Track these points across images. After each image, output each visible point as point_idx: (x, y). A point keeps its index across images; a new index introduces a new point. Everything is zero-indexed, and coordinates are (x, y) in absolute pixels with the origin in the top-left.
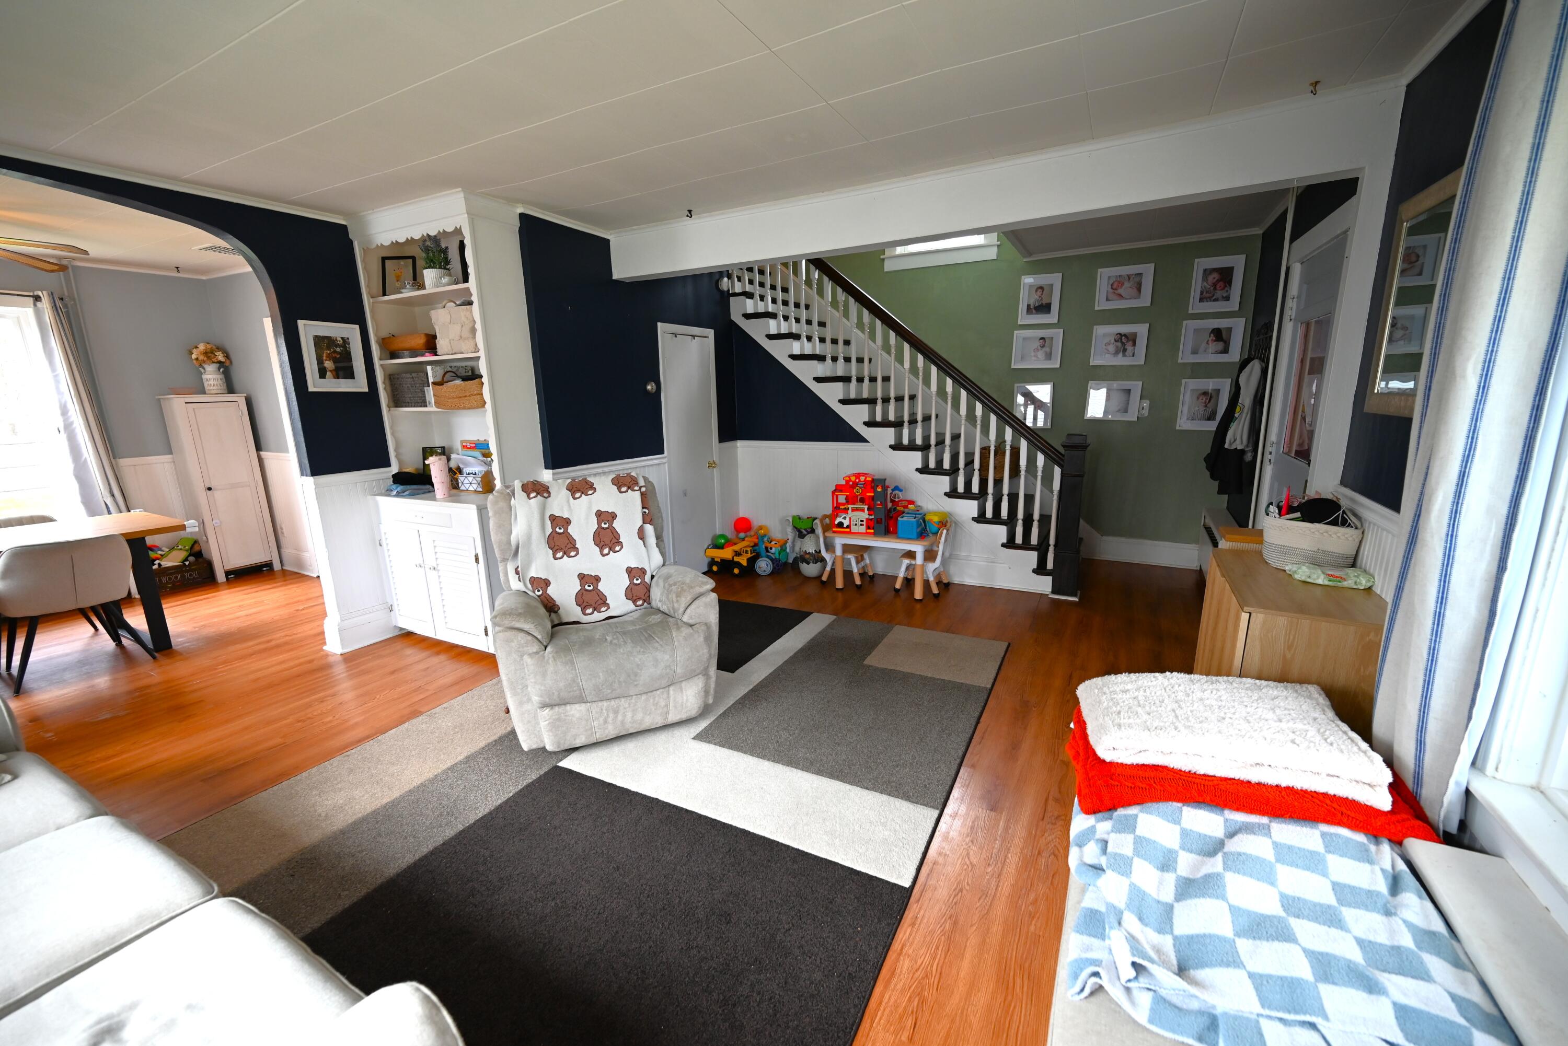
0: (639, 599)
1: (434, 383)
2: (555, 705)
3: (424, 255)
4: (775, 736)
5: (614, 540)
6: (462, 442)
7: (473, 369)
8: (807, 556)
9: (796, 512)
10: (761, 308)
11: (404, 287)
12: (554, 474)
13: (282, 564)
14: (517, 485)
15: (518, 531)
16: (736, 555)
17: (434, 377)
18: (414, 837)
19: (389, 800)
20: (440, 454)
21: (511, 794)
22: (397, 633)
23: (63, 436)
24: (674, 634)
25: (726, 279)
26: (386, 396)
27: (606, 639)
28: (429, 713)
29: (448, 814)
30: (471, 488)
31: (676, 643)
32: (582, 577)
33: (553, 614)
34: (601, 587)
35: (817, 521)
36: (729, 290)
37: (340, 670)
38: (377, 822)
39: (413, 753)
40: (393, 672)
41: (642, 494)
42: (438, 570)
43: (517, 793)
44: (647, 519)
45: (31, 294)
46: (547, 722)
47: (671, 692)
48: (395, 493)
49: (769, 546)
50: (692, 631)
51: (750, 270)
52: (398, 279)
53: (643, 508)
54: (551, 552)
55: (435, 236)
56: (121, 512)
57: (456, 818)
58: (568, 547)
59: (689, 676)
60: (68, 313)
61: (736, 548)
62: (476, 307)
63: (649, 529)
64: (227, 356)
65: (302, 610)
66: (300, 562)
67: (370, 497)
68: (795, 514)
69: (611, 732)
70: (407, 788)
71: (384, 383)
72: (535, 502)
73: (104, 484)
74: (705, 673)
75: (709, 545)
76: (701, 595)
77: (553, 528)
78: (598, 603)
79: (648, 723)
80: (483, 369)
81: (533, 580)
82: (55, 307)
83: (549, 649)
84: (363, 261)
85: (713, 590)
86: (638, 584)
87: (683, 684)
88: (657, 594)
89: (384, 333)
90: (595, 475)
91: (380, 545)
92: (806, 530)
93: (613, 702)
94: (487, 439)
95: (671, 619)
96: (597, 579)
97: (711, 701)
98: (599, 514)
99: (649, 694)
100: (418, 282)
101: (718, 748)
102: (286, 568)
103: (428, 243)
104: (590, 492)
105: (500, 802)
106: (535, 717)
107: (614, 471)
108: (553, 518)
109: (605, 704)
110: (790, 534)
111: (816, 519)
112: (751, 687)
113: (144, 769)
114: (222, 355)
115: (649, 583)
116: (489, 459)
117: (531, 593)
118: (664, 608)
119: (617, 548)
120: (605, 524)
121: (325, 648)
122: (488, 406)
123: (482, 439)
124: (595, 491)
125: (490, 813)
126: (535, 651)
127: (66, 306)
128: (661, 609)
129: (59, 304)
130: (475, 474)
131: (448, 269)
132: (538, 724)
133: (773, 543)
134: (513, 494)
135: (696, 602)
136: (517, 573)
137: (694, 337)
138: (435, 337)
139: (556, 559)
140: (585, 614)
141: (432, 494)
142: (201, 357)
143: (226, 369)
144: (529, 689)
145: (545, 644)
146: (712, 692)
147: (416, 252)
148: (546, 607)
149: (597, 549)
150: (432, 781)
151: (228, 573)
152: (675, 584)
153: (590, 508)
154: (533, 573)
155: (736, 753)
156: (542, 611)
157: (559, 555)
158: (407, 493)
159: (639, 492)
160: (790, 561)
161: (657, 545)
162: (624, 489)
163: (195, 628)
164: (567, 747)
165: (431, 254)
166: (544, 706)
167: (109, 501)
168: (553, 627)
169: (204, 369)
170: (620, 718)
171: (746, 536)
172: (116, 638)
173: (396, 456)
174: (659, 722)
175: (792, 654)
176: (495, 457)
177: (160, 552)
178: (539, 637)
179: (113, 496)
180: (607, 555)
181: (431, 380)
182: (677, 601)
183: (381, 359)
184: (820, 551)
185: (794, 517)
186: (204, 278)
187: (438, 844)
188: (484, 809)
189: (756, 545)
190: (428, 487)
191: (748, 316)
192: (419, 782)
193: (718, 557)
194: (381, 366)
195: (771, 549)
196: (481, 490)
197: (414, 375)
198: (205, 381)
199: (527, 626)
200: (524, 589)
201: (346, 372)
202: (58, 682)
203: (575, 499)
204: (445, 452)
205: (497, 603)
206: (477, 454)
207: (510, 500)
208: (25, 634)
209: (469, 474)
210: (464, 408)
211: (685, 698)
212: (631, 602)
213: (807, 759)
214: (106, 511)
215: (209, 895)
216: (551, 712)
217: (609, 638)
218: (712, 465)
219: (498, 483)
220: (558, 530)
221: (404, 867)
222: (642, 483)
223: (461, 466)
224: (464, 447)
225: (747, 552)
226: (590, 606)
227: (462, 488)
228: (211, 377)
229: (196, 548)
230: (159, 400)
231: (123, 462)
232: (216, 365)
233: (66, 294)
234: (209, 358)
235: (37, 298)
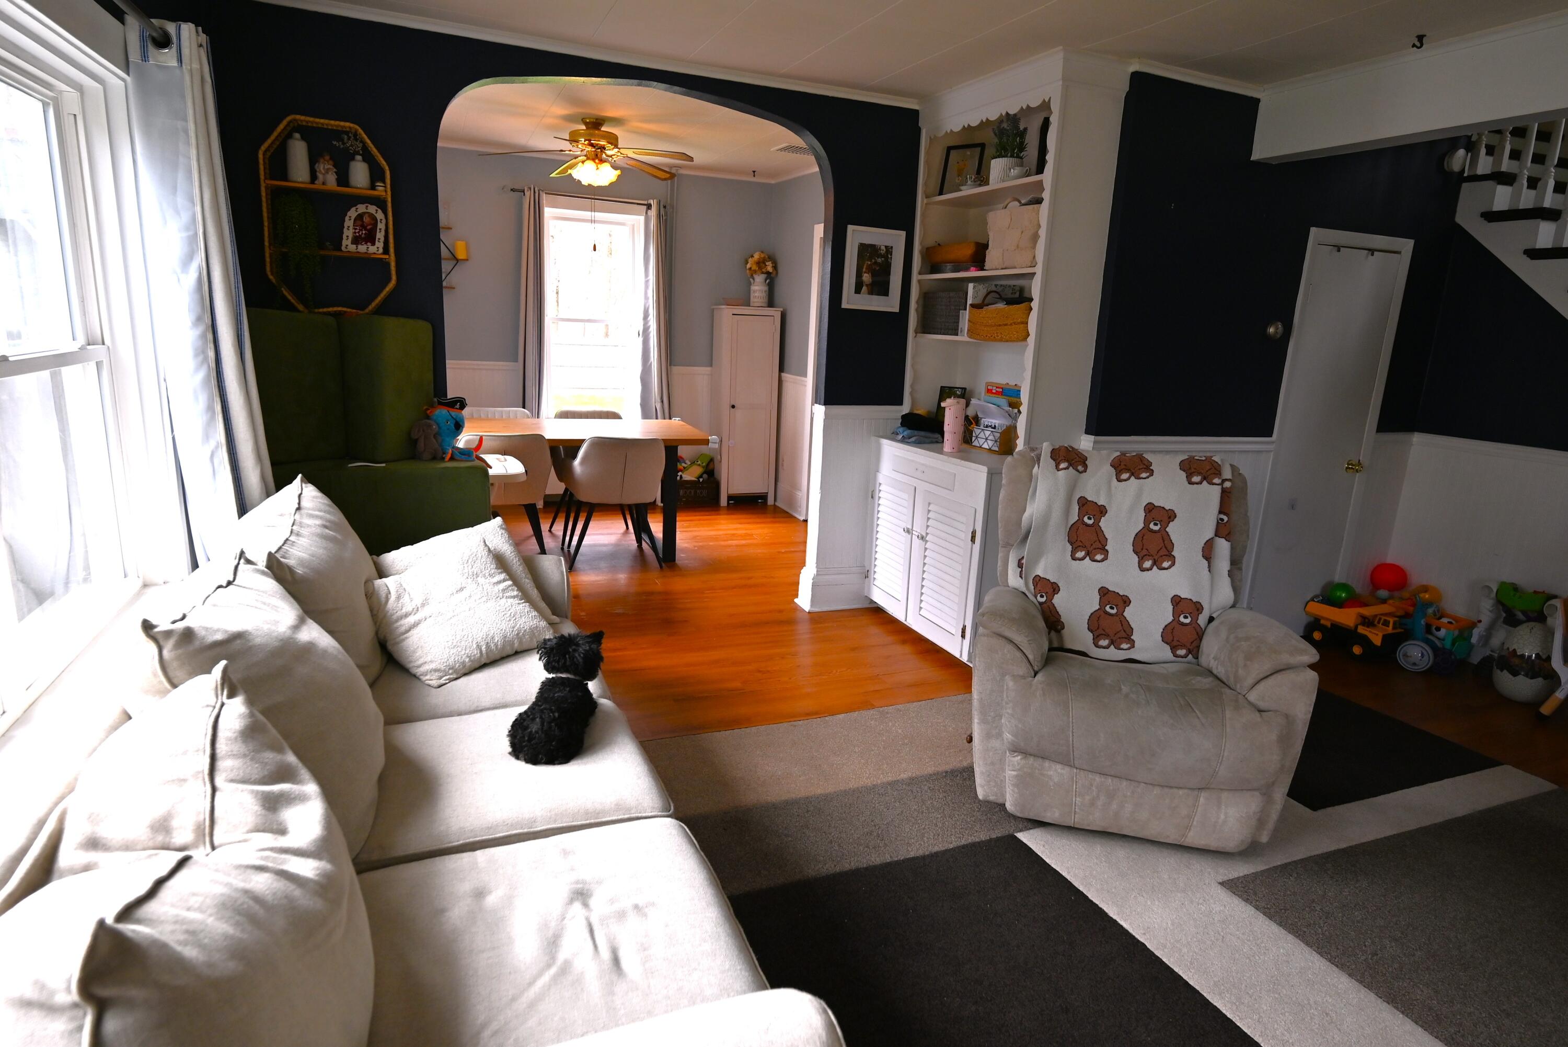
0: (1182, 646)
1: (972, 306)
2: (1031, 755)
3: (996, 140)
4: (1373, 943)
5: (1164, 552)
6: (988, 384)
7: (1022, 290)
8: (1516, 661)
9: (1509, 575)
10: (1527, 199)
11: (964, 183)
12: (1095, 442)
13: (775, 500)
14: (1046, 448)
15: (1034, 510)
16: (1363, 624)
17: (974, 297)
18: (839, 845)
19: (823, 792)
20: (959, 397)
21: (951, 846)
22: (867, 605)
23: (641, 339)
24: (1228, 714)
25: (1461, 152)
26: (916, 320)
27: (1120, 689)
28: (881, 709)
29: (878, 836)
30: (985, 446)
31: (1228, 730)
32: (1104, 593)
33: (1053, 633)
34: (1128, 613)
35: (1557, 603)
36: (1463, 171)
37: (803, 629)
38: (808, 811)
39: (856, 749)
40: (853, 649)
41: (1224, 492)
42: (927, 541)
43: (958, 847)
44: (1222, 530)
45: (646, 203)
46: (1014, 773)
47: (1202, 799)
48: (900, 437)
49: (1435, 623)
50: (1259, 719)
51: (1520, 132)
52: (960, 173)
53: (1220, 512)
54: (1069, 548)
55: (1015, 115)
56: (664, 419)
57: (886, 845)
58: (1094, 546)
59: (1239, 786)
60: (666, 220)
61: (1367, 611)
62: (1045, 207)
63: (1223, 547)
64: (775, 267)
65: (783, 553)
66: (792, 500)
67: (873, 438)
68: (1507, 578)
69: (1096, 820)
70: (842, 787)
71: (917, 302)
72: (1064, 475)
73: (658, 388)
74: (1266, 792)
75: (1316, 596)
76: (1288, 668)
77: (1081, 516)
78: (1119, 635)
79: (1153, 830)
80: (1036, 291)
81: (1038, 580)
82: (659, 215)
83: (1039, 677)
84: (927, 153)
85: (1312, 667)
86: (1186, 625)
87: (1225, 795)
88: (1211, 648)
89: (930, 242)
90: (1153, 452)
91: (872, 497)
92: (1524, 613)
93: (1110, 780)
94: (1019, 384)
95: (1228, 691)
96: (1126, 601)
97: (1264, 839)
98: (1150, 509)
99: (1166, 790)
100: (982, 177)
101: (1261, 917)
102: (778, 504)
103: (1005, 125)
104: (1144, 475)
105: (936, 849)
106: (1002, 761)
107: (1183, 452)
108: (1083, 503)
109: (1098, 779)
110: (1486, 611)
111: (1555, 597)
112: (1343, 845)
113: (636, 670)
114: (771, 265)
115: (1203, 626)
116: (1016, 411)
117: (1031, 597)
118: (1220, 671)
119: (1166, 564)
120: (1156, 524)
121: (796, 600)
122: (1031, 340)
123: (1012, 383)
124: (1152, 474)
125: (923, 858)
126: (1021, 673)
127: (666, 214)
128: (1215, 672)
129: (662, 212)
130: (995, 428)
131: (1021, 158)
132: (1004, 770)
133: (1445, 620)
134: (1039, 459)
135: (1278, 677)
136: (1020, 565)
137: (1372, 251)
138: (986, 246)
139: (1074, 559)
140: (1097, 646)
141: (939, 445)
142: (755, 267)
143: (771, 281)
144: (1003, 721)
145: (1036, 668)
146: (1271, 825)
147: (990, 138)
148: (1046, 620)
149: (1135, 559)
150: (872, 789)
151: (730, 498)
152: (1247, 639)
153: (1139, 496)
154: (1040, 571)
155: (1290, 937)
156: (1041, 624)
157: (1080, 554)
158: (913, 439)
159: (1220, 487)
160: (1475, 659)
161: (1230, 574)
162: (1196, 479)
163: (695, 547)
164: (1032, 816)
165: (1005, 139)
166: (1016, 750)
167: (659, 406)
168: (1051, 649)
169: (754, 279)
170: (1114, 806)
171: (1391, 597)
172: (639, 540)
173: (911, 394)
174: (1172, 837)
175: (1440, 819)
176: (1024, 408)
177: (684, 465)
178: (1031, 657)
179: (662, 402)
180: (1148, 570)
181: (969, 302)
182: (1245, 665)
183: (920, 273)
184: (1549, 659)
185: (1503, 585)
186: (773, 182)
187: (861, 866)
188: (918, 850)
189: (1407, 615)
190: (938, 436)
191: (1491, 216)
192: (855, 786)
193: (1327, 619)
194: (919, 281)
195: (1438, 629)
196: (997, 449)
197: (952, 294)
198: (752, 292)
199: (1019, 639)
200: (1024, 589)
201: (880, 287)
202: (596, 568)
203: (1119, 480)
204: (964, 395)
205: (987, 598)
206: (1003, 401)
207: (1033, 468)
208: (584, 519)
209: (987, 426)
210: (1001, 340)
211: (1222, 817)
212: (1168, 648)
213: (1430, 1009)
214: (655, 417)
215: (666, 812)
216: (1023, 762)
217: (1125, 689)
218: (1354, 467)
219: (1020, 444)
220: (1086, 519)
221: (823, 875)
222: (1227, 473)
223: (980, 415)
224: (989, 391)
225: (1386, 623)
226: (1106, 636)
227: (976, 443)
228: (758, 288)
229: (711, 467)
230: (713, 309)
231: (676, 370)
232: (764, 276)
233: (669, 202)
234: (760, 268)
235: (649, 207)
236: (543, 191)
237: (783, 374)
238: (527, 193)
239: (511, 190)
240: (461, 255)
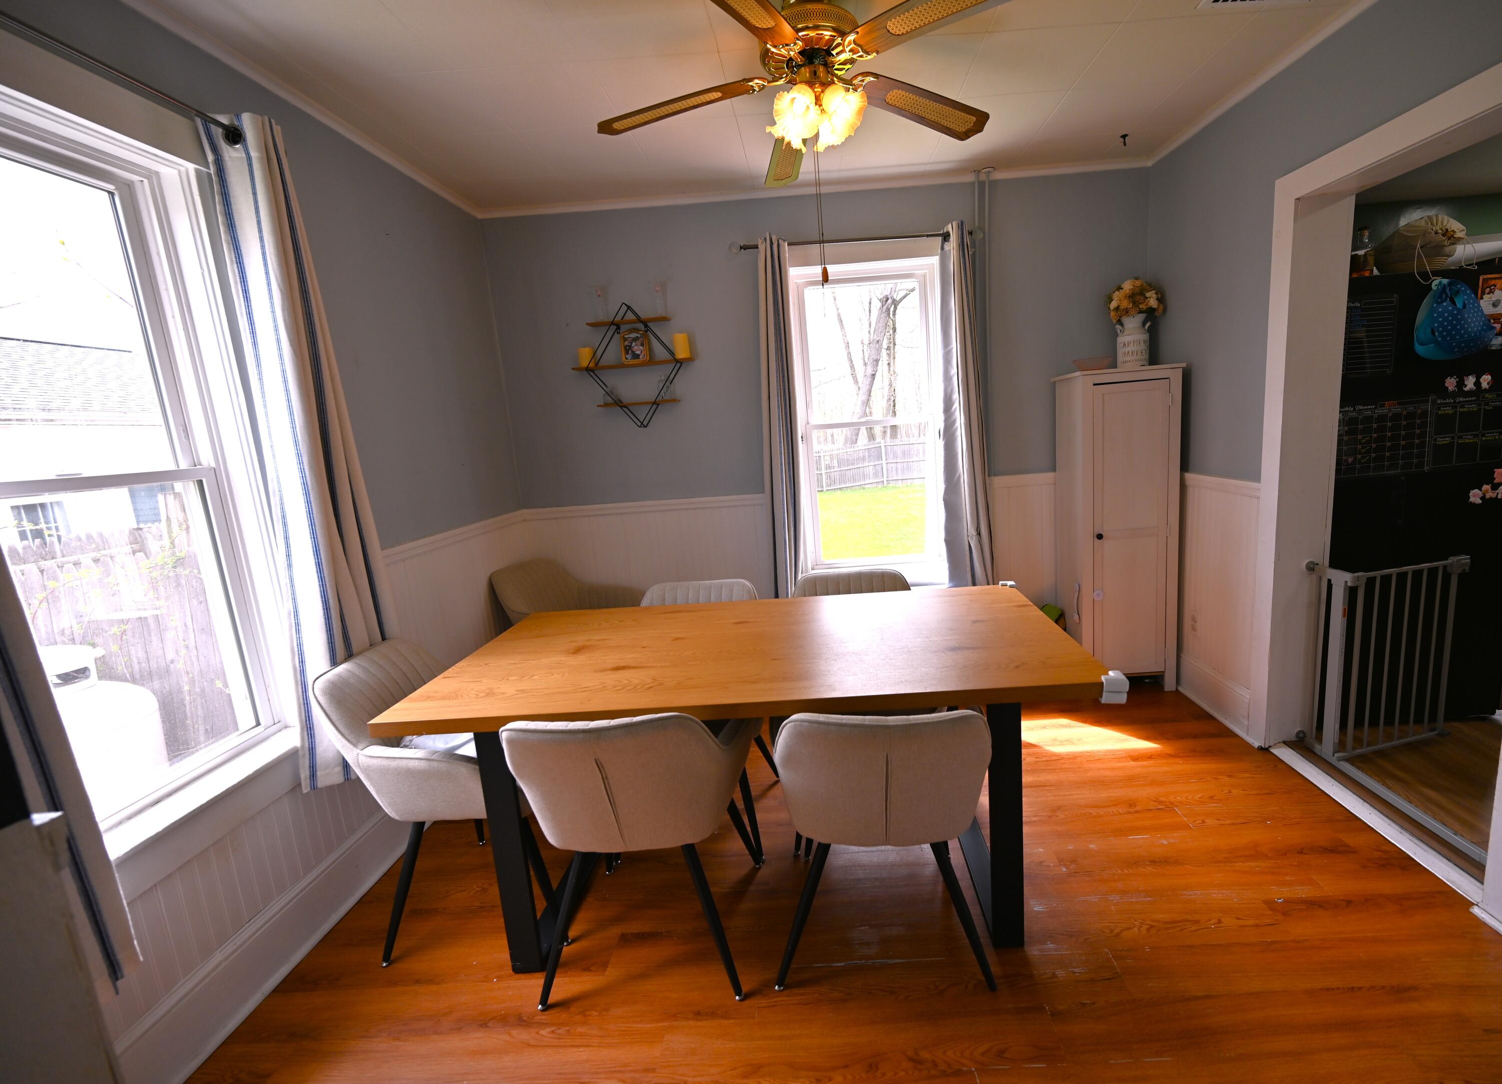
13: (1178, 683)
23: (942, 441)
45: (940, 231)
56: (988, 584)
60: (973, 253)
64: (1161, 300)
66: (1222, 697)
73: (971, 513)
82: (962, 245)
102: (1183, 689)
114: (1155, 296)
127: (973, 243)
129: (967, 239)
142: (1125, 304)
143: (1154, 324)
167: (975, 554)
169: (1122, 325)
179: (979, 534)
186: (1150, 163)
198: (1119, 345)
228: (1131, 338)
230: (1054, 383)
231: (998, 482)
232: (1142, 317)
233: (977, 225)
234: (1135, 304)
235: (946, 237)
236: (784, 241)
237: (1188, 475)
238: (762, 247)
239: (741, 248)
240: (682, 353)
